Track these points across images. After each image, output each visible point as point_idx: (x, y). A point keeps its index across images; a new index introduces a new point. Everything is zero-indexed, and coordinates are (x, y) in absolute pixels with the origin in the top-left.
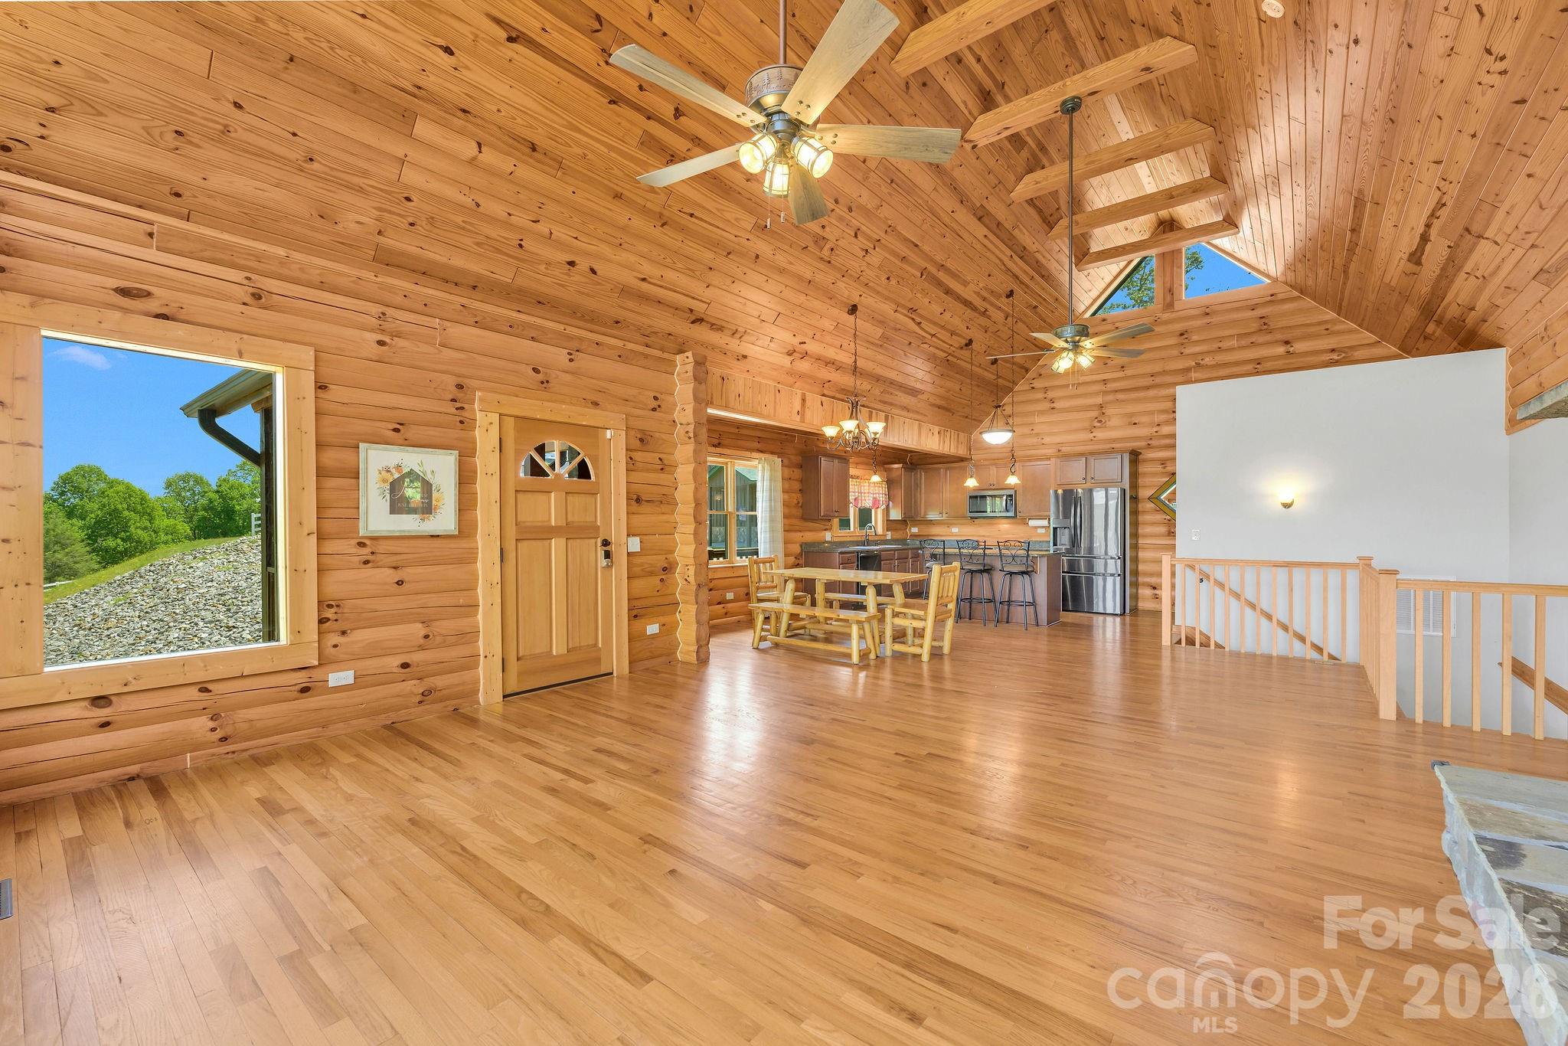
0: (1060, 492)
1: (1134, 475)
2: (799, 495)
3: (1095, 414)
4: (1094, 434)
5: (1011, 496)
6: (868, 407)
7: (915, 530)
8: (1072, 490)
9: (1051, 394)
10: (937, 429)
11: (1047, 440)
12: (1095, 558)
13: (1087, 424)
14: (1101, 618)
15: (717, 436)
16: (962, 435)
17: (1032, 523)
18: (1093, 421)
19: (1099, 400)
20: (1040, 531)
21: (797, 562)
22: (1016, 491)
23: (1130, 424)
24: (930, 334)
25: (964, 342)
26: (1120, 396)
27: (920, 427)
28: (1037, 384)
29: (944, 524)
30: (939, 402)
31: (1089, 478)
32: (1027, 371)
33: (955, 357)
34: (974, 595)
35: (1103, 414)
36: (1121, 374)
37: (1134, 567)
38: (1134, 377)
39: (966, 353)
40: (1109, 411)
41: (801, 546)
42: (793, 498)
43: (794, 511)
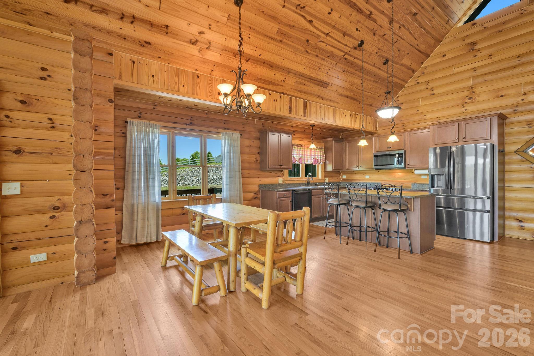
0: (438, 151)
1: (502, 135)
2: (258, 156)
3: (466, 93)
4: (465, 108)
5: (401, 154)
6: (287, 94)
7: (344, 177)
8: (447, 147)
9: (431, 85)
10: (349, 113)
11: (428, 116)
12: (467, 197)
13: (459, 102)
14: (471, 244)
15: (189, 118)
16: (369, 118)
17: (417, 172)
18: (465, 98)
19: (470, 83)
20: (423, 177)
21: (256, 196)
22: (405, 152)
23: (497, 97)
24: (324, 33)
25: (358, 43)
26: (488, 78)
27: (334, 111)
28: (420, 80)
29: (361, 173)
30: (345, 93)
31: (461, 138)
32: (414, 71)
33: (351, 56)
34: (363, 223)
35: (473, 92)
36: (489, 61)
37: (502, 204)
38: (500, 61)
39: (358, 53)
40: (477, 90)
41: (259, 186)
42: (253, 158)
43: (254, 166)
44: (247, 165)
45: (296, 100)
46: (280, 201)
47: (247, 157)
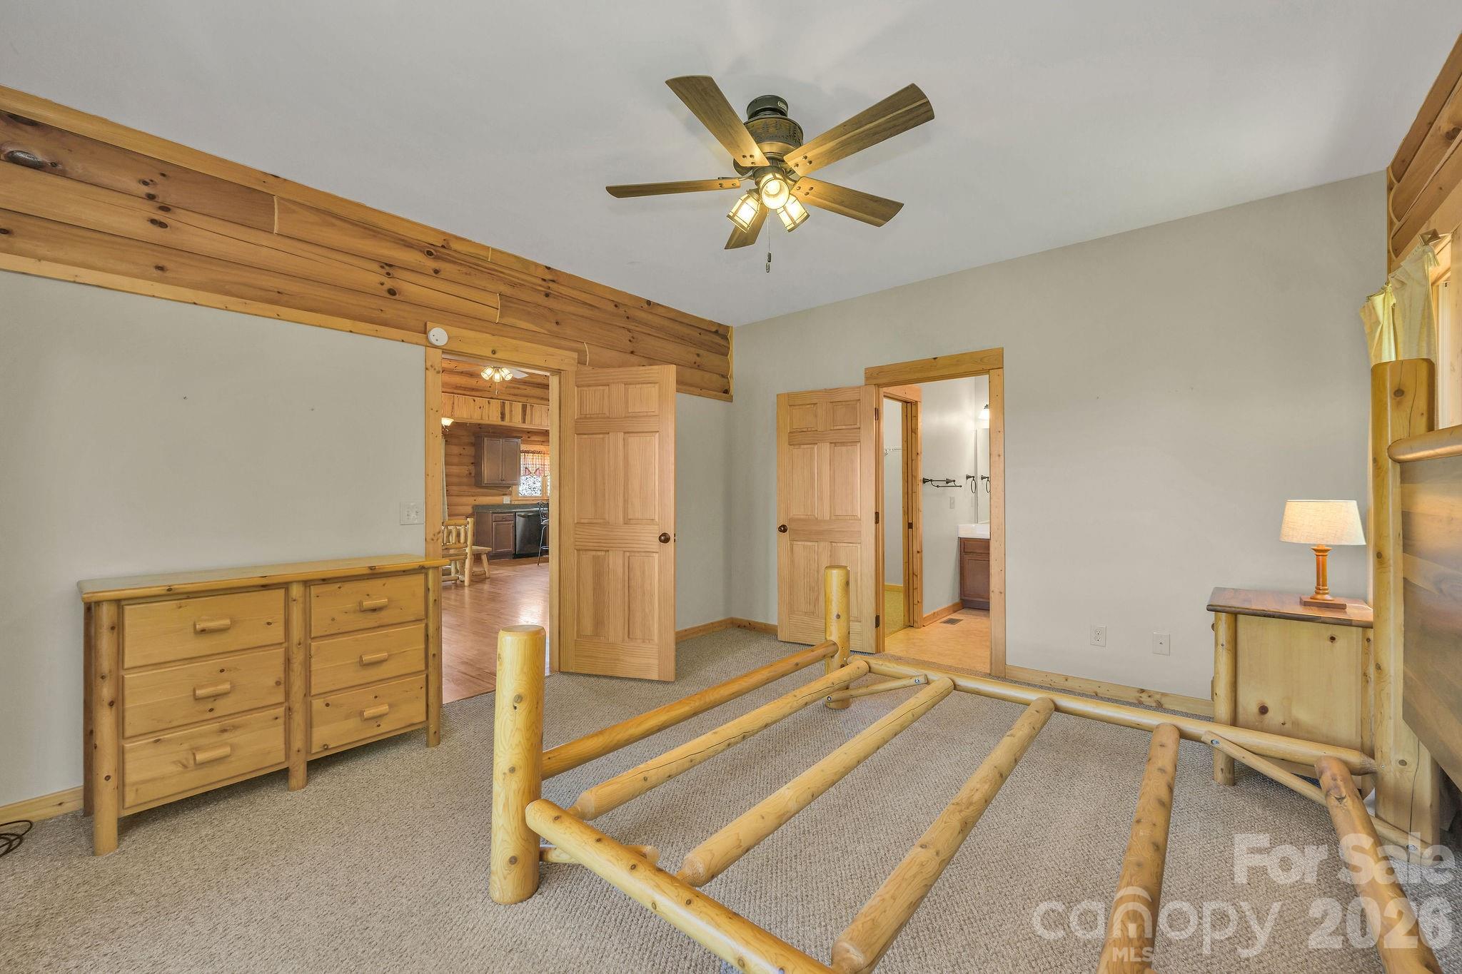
2: (469, 467)
41: (473, 507)
42: (464, 470)
43: (465, 480)
44: (455, 480)
45: (511, 405)
46: (497, 525)
47: (455, 470)
